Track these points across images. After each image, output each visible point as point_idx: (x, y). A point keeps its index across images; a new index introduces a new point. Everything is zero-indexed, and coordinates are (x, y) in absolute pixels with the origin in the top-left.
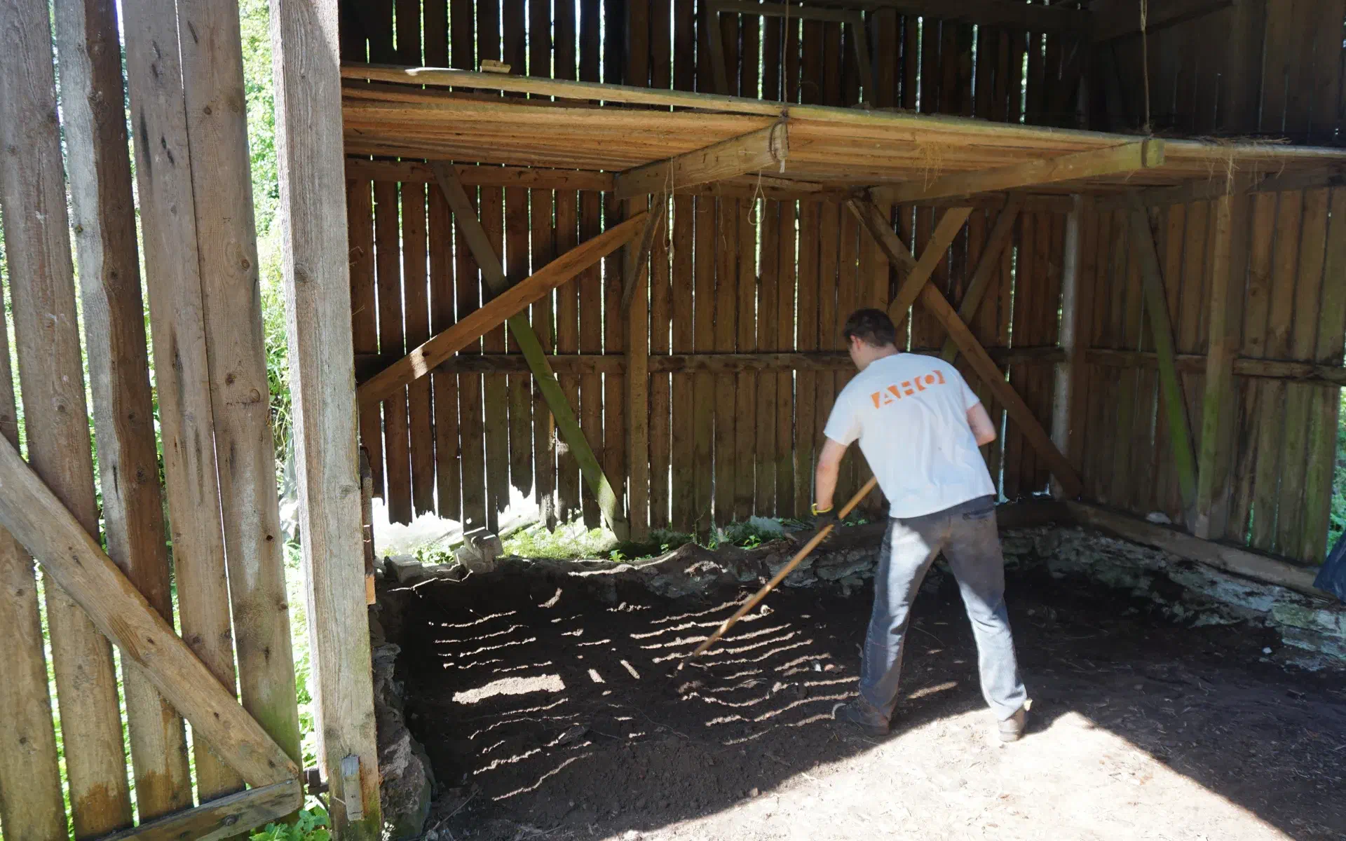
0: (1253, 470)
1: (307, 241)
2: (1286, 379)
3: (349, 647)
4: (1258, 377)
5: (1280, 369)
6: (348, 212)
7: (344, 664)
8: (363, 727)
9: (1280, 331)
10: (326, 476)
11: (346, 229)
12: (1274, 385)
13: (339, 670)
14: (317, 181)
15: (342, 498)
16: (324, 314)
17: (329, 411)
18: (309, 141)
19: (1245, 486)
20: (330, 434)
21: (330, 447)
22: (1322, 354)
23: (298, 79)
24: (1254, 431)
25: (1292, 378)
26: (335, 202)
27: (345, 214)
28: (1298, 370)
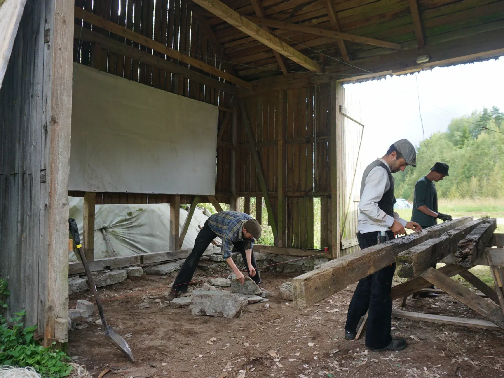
0: (293, 225)
1: (57, 107)
2: (299, 197)
3: (60, 270)
4: (292, 197)
5: (297, 194)
6: (73, 99)
7: (58, 277)
8: (64, 304)
9: (297, 183)
10: (57, 199)
11: (71, 106)
12: (296, 199)
13: (56, 280)
14: (62, 87)
15: (63, 208)
16: (61, 136)
17: (60, 173)
18: (60, 71)
19: (291, 229)
20: (60, 182)
21: (59, 187)
22: (307, 189)
23: (58, 49)
24: (292, 213)
25: (301, 196)
26: (68, 95)
27: (71, 100)
28: (303, 194)
